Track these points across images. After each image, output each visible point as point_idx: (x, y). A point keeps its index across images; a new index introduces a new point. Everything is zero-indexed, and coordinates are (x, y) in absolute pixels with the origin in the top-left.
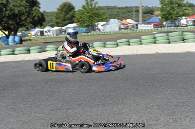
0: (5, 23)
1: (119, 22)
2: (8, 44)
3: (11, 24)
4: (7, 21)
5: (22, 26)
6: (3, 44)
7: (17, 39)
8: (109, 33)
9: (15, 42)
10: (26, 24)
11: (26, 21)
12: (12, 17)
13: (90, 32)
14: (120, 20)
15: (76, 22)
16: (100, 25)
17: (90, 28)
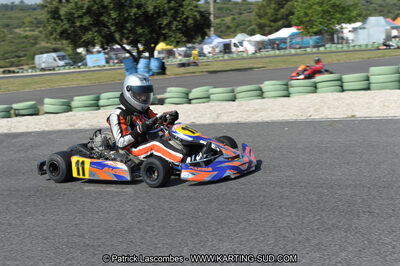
0: (130, 32)
1: (388, 23)
3: (141, 35)
4: (133, 28)
5: (165, 38)
7: (154, 65)
8: (363, 48)
9: (150, 70)
10: (170, 33)
11: (170, 29)
12: (141, 19)
13: (324, 46)
14: (389, 20)
15: (296, 25)
16: (347, 29)
17: (327, 36)
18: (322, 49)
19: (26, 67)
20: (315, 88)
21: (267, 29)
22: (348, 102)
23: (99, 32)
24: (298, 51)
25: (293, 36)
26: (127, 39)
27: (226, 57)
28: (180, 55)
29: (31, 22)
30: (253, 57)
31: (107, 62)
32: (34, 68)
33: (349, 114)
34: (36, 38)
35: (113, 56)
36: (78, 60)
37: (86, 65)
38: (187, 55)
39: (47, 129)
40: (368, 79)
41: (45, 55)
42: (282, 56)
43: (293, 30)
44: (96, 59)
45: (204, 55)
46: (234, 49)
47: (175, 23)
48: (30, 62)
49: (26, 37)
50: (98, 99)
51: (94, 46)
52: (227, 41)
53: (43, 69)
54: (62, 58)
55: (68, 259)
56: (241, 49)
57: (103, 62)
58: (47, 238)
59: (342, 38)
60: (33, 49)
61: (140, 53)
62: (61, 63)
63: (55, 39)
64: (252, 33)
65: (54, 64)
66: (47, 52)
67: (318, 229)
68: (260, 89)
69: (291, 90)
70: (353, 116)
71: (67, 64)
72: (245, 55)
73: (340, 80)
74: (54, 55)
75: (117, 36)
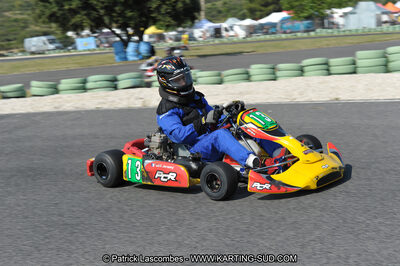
0: (120, 15)
1: (379, 8)
2: (125, 59)
3: (130, 18)
4: (123, 11)
5: (154, 22)
6: (117, 58)
7: (143, 48)
8: (354, 33)
9: (139, 54)
13: (313, 31)
14: (380, 5)
15: (287, 10)
16: (337, 14)
17: (317, 21)
18: (312, 34)
19: (15, 51)
20: (301, 72)
21: (258, 13)
22: (332, 85)
23: (87, 15)
24: (289, 36)
25: (283, 21)
26: (116, 22)
27: (217, 41)
28: (171, 39)
29: (21, 6)
30: (243, 42)
31: (98, 46)
32: (23, 51)
33: (333, 96)
34: (25, 22)
35: (104, 40)
36: (68, 43)
37: (75, 48)
38: (178, 39)
39: (32, 111)
40: (354, 63)
41: (35, 39)
42: (273, 40)
43: (284, 15)
44: (86, 42)
45: (195, 39)
46: (224, 33)
47: (165, 7)
48: (20, 46)
49: (16, 20)
50: (85, 82)
51: (83, 29)
52: (217, 25)
53: (33, 53)
54: (52, 42)
55: (46, 238)
56: (231, 33)
57: (93, 46)
58: (27, 217)
59: (333, 23)
60: (23, 33)
61: (129, 36)
62: (52, 47)
63: (44, 22)
64: (243, 18)
65: (44, 48)
66: (37, 36)
67: (294, 209)
68: (247, 73)
69: (278, 73)
70: (337, 99)
71: (57, 48)
72: (235, 39)
73: (326, 64)
74: (44, 38)
75: (106, 20)
